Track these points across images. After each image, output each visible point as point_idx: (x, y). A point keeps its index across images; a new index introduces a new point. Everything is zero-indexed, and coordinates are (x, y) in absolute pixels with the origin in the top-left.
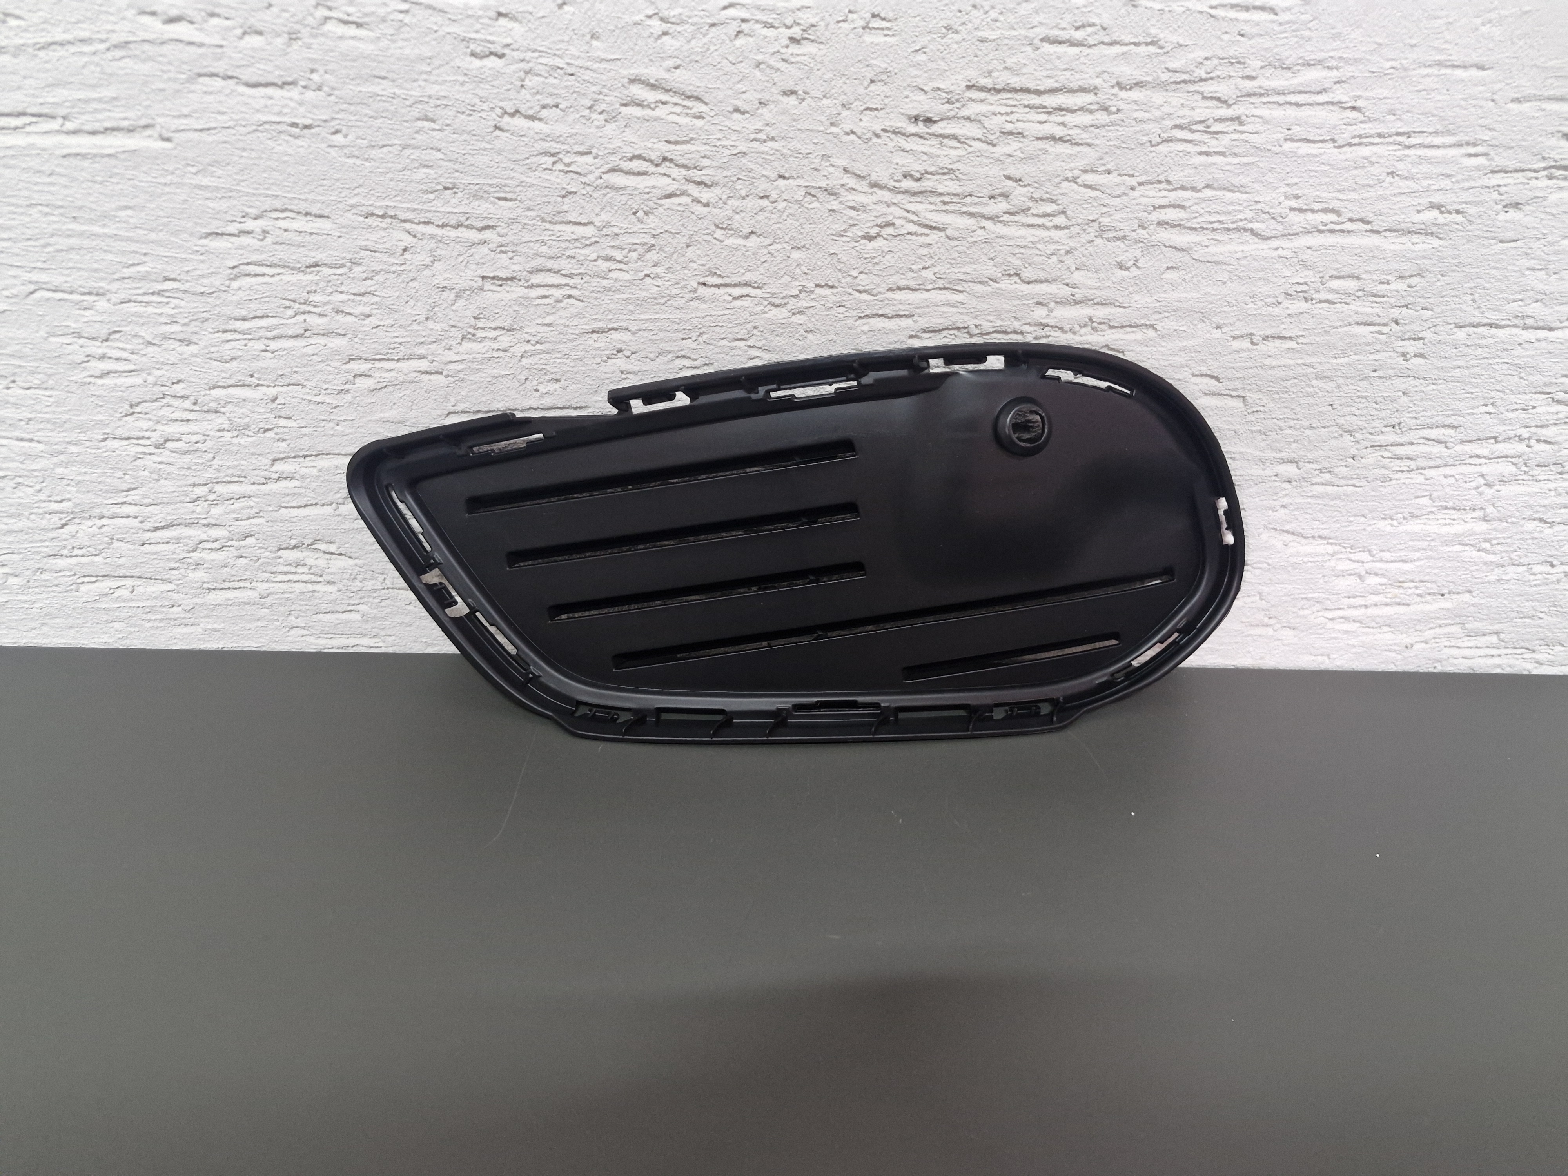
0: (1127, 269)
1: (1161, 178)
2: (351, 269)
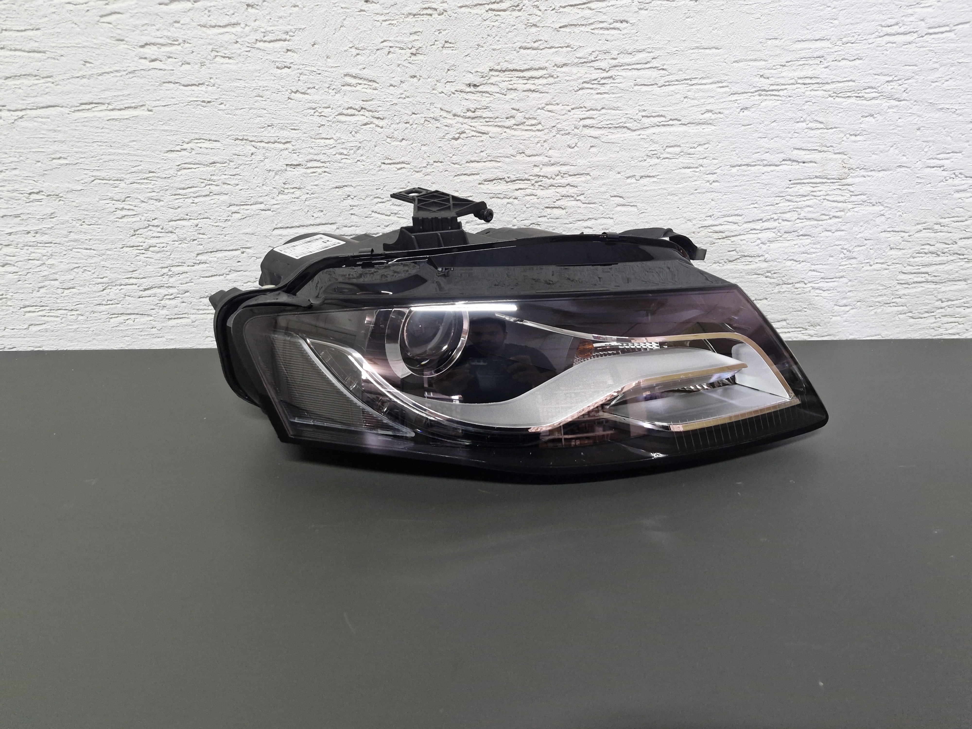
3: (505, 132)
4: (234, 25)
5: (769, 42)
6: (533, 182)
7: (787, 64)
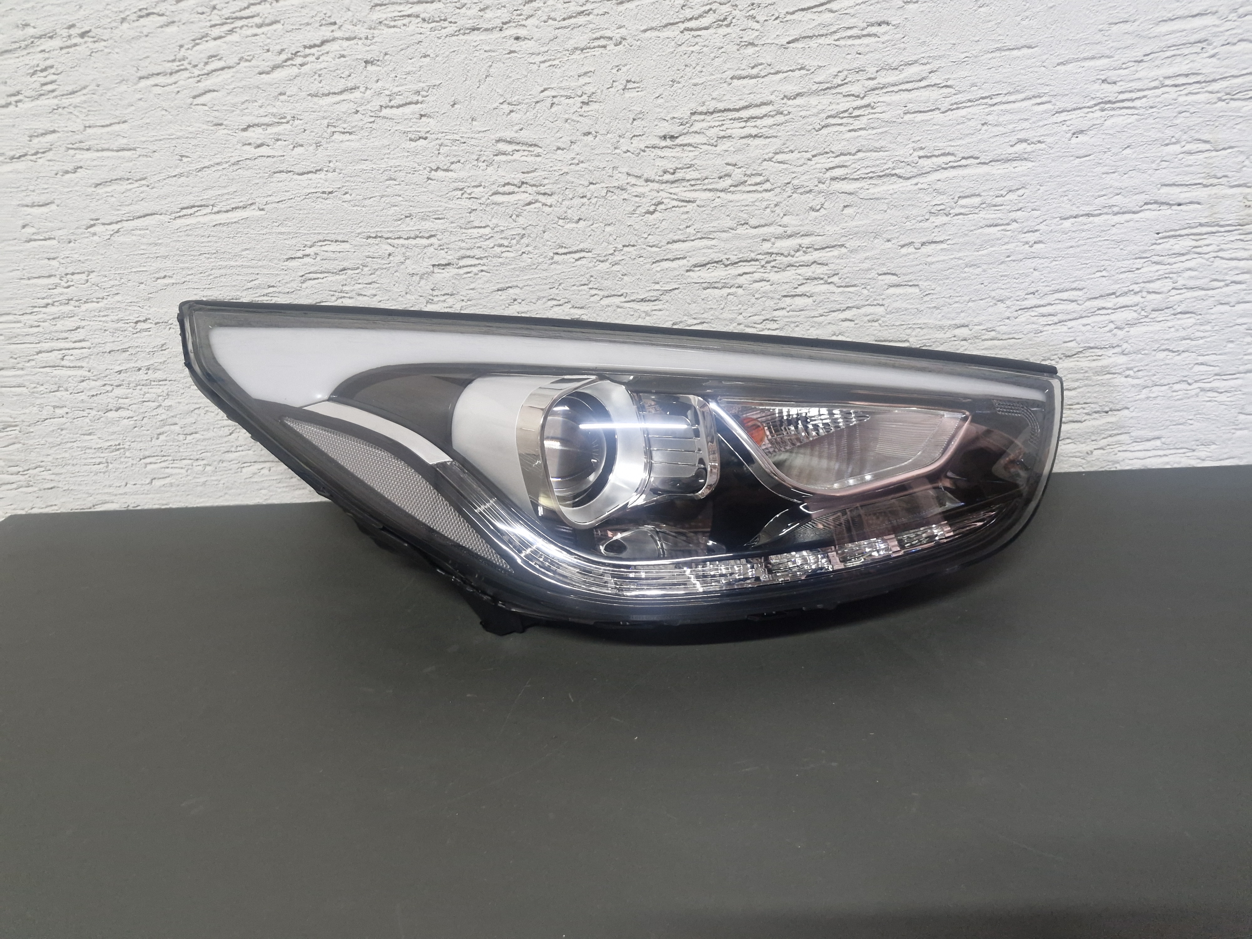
0: (818, 211)
1: (826, 150)
2: (362, 270)
3: (719, 197)
4: (351, 89)
5: (1115, 28)
6: (763, 263)
7: (1146, 58)
